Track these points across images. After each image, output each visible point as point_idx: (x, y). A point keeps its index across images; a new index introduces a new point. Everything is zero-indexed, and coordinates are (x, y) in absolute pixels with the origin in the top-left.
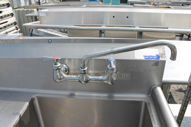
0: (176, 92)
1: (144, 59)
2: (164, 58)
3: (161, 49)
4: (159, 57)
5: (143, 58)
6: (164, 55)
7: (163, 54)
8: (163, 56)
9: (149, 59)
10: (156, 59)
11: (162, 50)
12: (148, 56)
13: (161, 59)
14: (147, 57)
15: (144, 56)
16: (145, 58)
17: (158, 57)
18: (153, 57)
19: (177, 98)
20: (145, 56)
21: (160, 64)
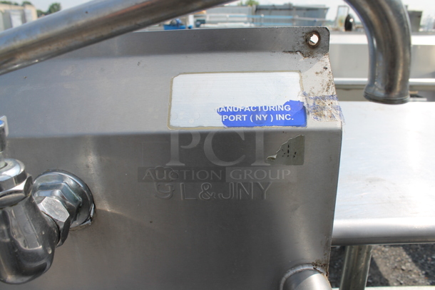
0: (383, 249)
1: (222, 125)
2: (332, 117)
3: (310, 73)
4: (304, 111)
5: (215, 123)
6: (327, 102)
7: (323, 98)
8: (323, 108)
9: (246, 124)
10: (286, 123)
11: (319, 78)
12: (243, 112)
13: (313, 123)
14: (237, 118)
15: (222, 113)
16: (226, 122)
17: (300, 111)
18: (269, 113)
19: (386, 265)
20: (229, 113)
21: (312, 155)
